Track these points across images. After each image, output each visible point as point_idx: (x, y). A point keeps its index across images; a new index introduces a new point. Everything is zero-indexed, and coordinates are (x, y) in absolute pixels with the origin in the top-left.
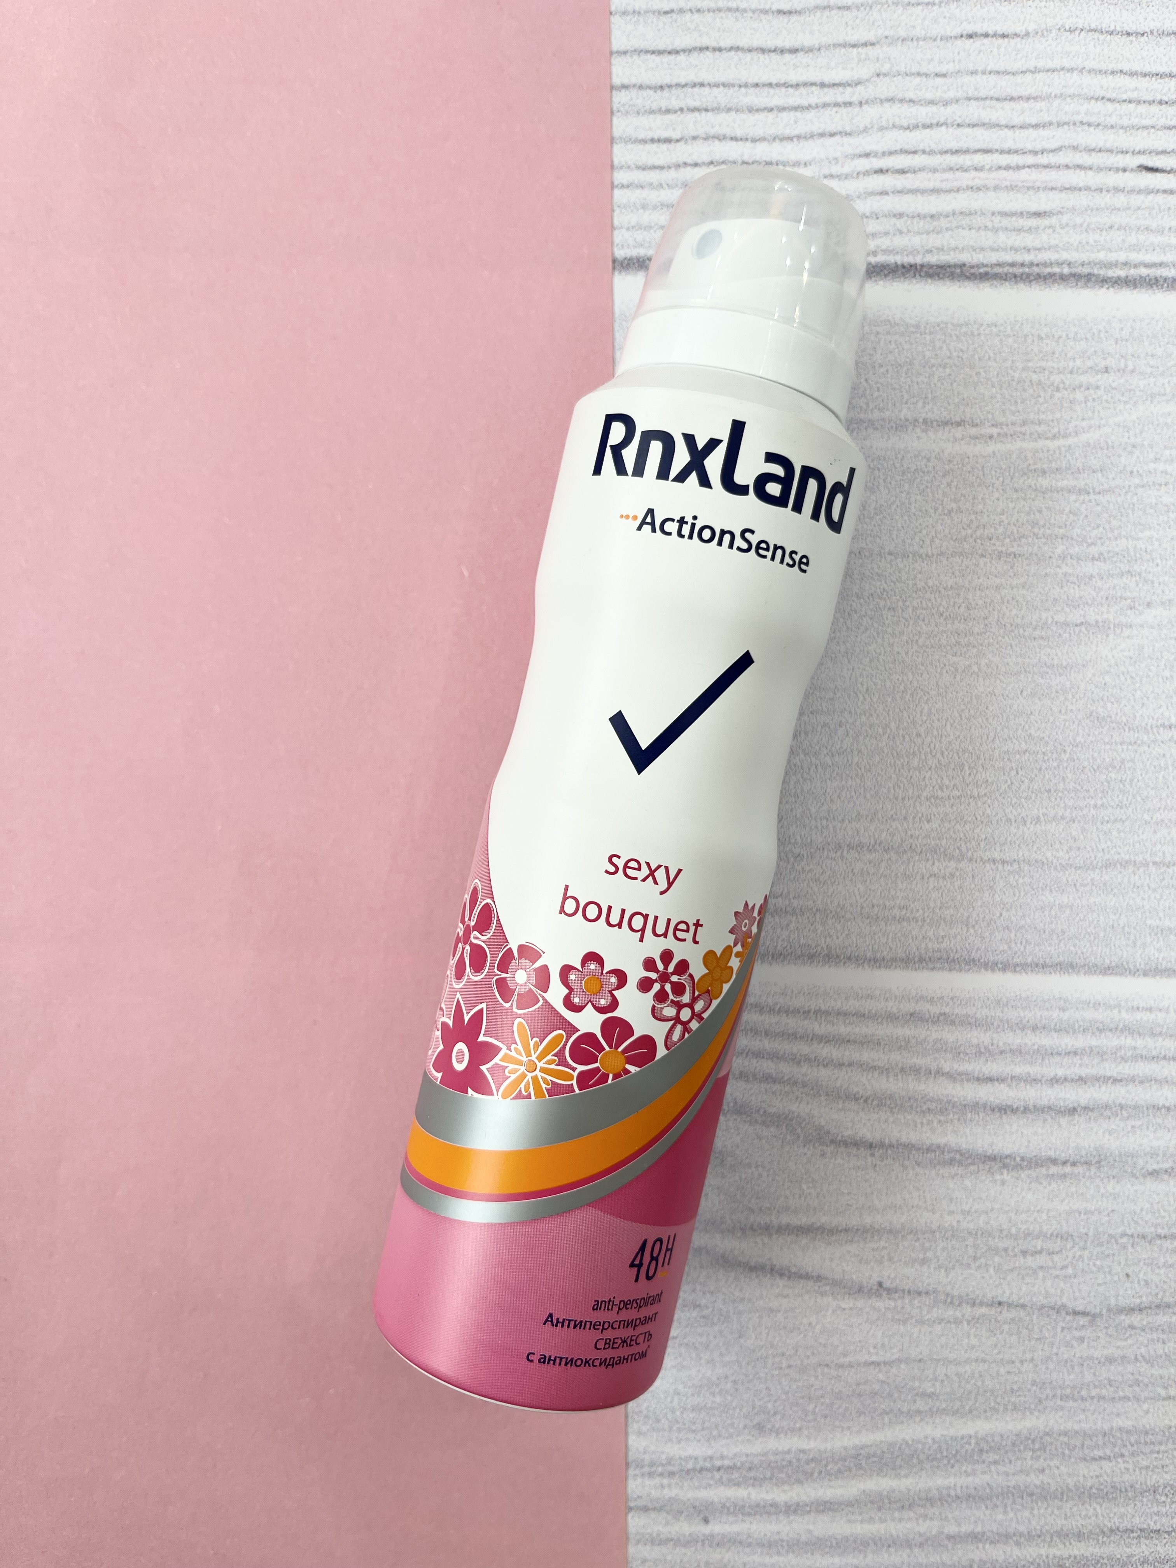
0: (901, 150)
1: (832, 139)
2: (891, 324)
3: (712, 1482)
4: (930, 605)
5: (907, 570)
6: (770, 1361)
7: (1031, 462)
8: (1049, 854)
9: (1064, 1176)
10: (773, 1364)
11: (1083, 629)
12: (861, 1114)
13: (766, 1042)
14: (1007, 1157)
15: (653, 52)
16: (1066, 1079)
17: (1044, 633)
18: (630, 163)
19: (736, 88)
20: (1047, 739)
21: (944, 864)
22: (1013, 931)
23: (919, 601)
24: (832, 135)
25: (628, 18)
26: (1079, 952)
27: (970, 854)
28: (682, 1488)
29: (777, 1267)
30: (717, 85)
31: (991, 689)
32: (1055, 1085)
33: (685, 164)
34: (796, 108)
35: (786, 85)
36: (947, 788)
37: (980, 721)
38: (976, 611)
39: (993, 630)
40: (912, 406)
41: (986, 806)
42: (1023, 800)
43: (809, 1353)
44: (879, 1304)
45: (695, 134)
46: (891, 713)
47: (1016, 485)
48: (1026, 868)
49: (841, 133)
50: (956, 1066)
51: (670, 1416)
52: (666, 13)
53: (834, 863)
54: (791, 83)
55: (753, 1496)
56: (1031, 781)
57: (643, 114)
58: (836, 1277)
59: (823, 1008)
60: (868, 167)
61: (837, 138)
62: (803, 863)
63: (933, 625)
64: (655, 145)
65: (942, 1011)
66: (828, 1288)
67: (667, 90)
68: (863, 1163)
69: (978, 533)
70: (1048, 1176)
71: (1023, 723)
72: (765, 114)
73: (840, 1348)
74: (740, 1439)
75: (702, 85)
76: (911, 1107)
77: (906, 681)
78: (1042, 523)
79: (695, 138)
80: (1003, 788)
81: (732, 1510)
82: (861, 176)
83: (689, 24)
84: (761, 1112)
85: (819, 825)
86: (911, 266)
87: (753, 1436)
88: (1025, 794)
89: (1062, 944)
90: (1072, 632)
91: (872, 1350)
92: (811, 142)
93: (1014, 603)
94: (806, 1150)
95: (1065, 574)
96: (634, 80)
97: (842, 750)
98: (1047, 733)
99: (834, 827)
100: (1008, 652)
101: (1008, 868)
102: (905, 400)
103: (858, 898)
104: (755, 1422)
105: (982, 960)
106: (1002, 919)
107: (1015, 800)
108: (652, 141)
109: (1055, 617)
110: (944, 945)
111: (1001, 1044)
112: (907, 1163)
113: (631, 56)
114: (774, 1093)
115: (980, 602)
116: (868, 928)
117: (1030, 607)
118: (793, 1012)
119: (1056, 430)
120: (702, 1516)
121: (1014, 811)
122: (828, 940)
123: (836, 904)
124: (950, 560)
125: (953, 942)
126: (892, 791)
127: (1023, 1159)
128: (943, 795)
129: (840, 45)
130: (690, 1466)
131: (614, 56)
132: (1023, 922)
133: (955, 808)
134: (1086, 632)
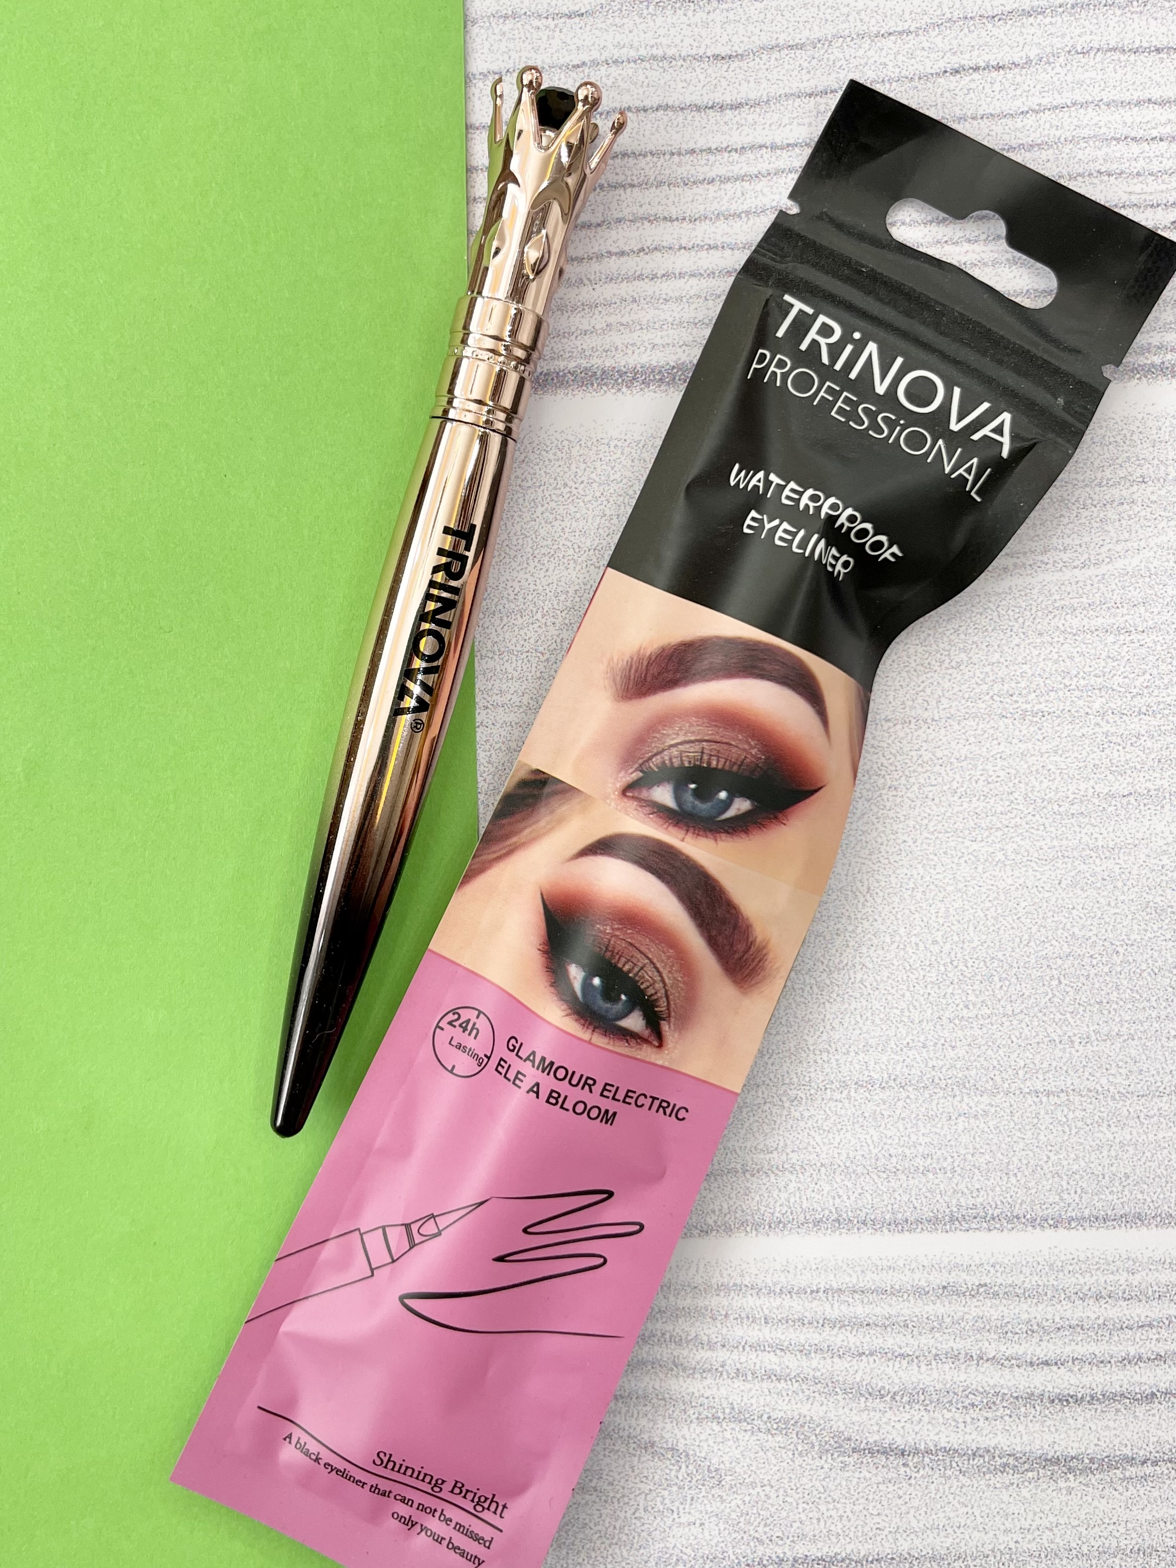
4: (940, 780)
7: (1058, 597)
8: (1104, 1081)
9: (1145, 1477)
11: (1133, 801)
12: (889, 1414)
13: (766, 1330)
14: (1073, 1458)
16: (1140, 1359)
17: (1084, 808)
20: (1094, 938)
21: (976, 1100)
22: (1065, 1177)
23: (926, 775)
26: (1149, 1200)
27: (1006, 1085)
31: (1021, 881)
32: (1128, 1367)
35: (729, 150)
36: (974, 1005)
37: (1011, 922)
38: (998, 784)
39: (1021, 807)
41: (1024, 1025)
42: (1068, 1015)
46: (899, 916)
47: (1039, 627)
48: (1077, 1098)
50: (1003, 1349)
53: (840, 1105)
56: (1077, 991)
59: (835, 1286)
62: (801, 1109)
63: (945, 804)
65: (982, 1283)
68: (895, 1475)
69: (996, 689)
70: (1123, 1480)
71: (1064, 921)
76: (950, 1402)
77: (915, 876)
78: (1074, 672)
80: (1043, 1001)
84: (765, 1417)
85: (818, 1058)
88: (1071, 1009)
89: (1126, 1192)
90: (1119, 805)
93: (1045, 772)
94: (823, 1462)
95: (1106, 734)
97: (841, 966)
98: (1095, 932)
99: (837, 1060)
100: (1040, 833)
101: (1053, 1099)
103: (872, 1147)
105: (1028, 1216)
106: (1050, 1163)
107: (1058, 1016)
109: (1097, 787)
110: (980, 1200)
111: (1057, 1319)
112: (949, 1473)
114: (779, 1394)
115: (1002, 774)
116: (885, 1183)
117: (1065, 777)
118: (798, 1293)
119: (1086, 556)
121: (1058, 1031)
122: (837, 1201)
123: (845, 1155)
124: (963, 724)
125: (991, 1193)
126: (907, 1013)
127: (1092, 1460)
128: (970, 1015)
129: (792, 95)
132: (1076, 1167)
133: (985, 1030)
134: (1136, 804)
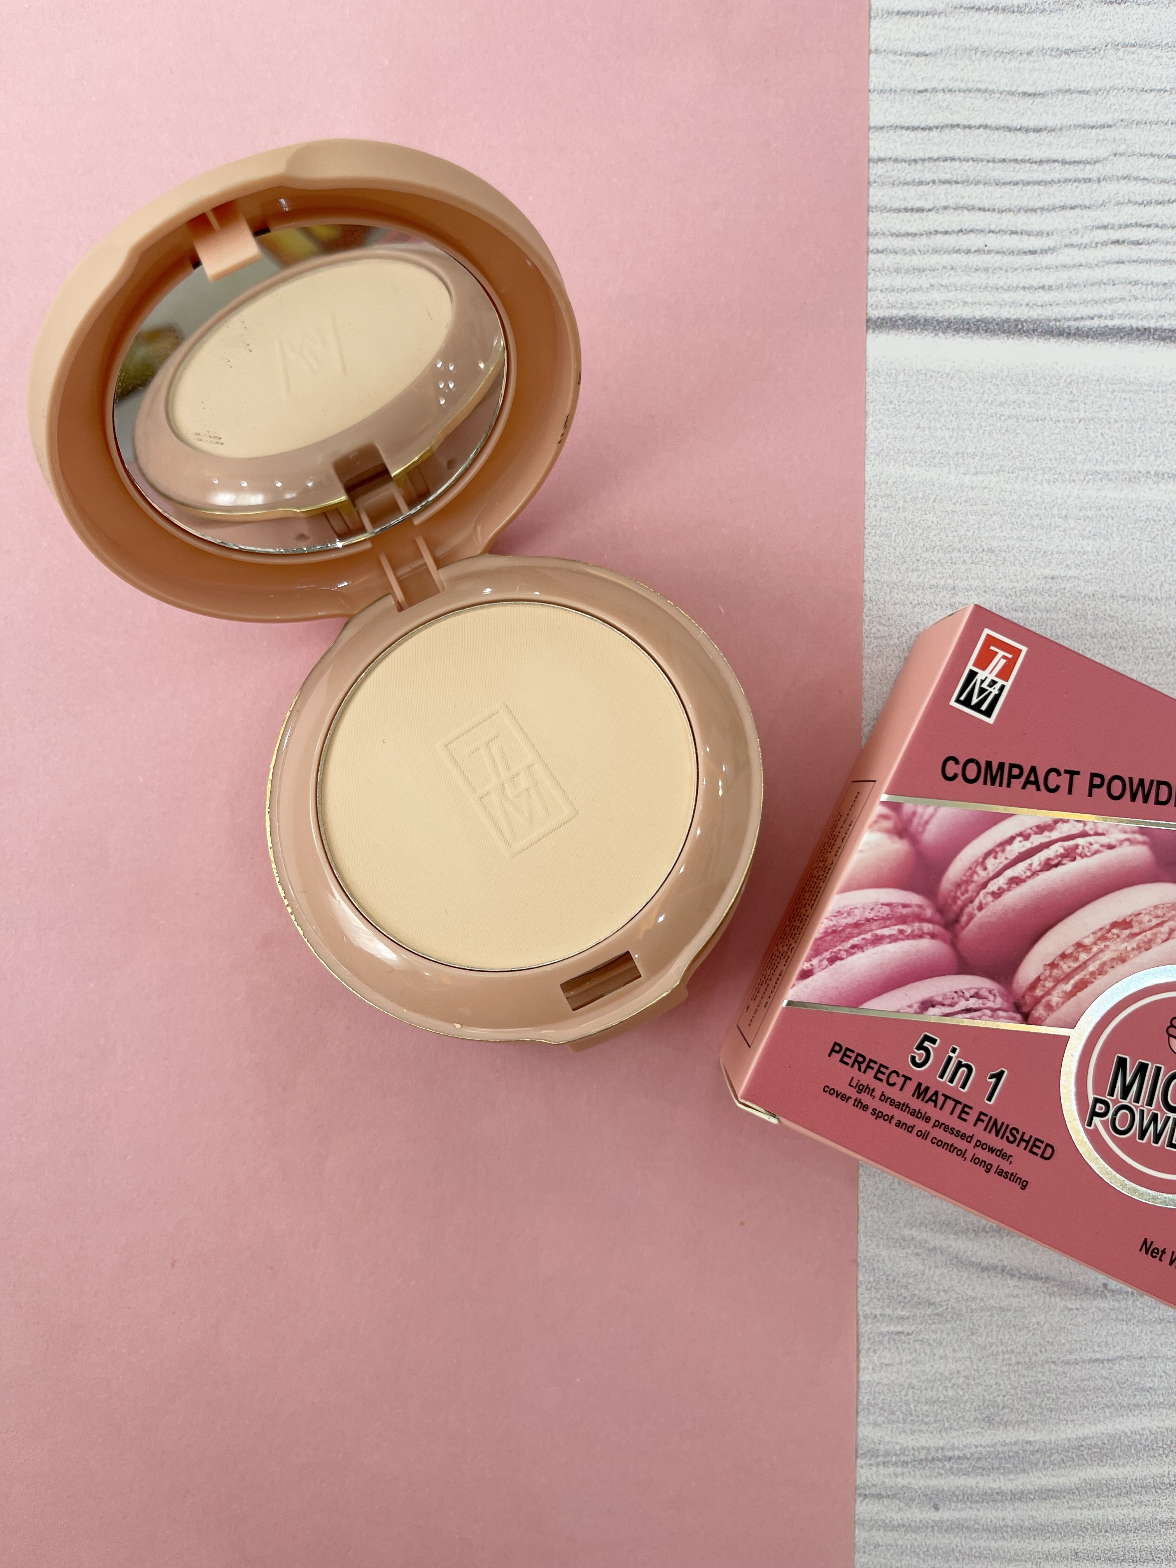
0: (1136, 223)
1: (1072, 211)
2: (1126, 382)
3: (942, 1472)
5: (1137, 612)
6: (1000, 1358)
10: (1003, 1360)
15: (908, 128)
18: (884, 230)
19: (984, 163)
24: (1072, 208)
25: (886, 95)
28: (914, 1477)
29: (1008, 1268)
30: (967, 160)
33: (937, 232)
34: (1039, 183)
40: (1145, 459)
43: (1037, 1350)
44: (1105, 1305)
45: (946, 204)
49: (1081, 206)
51: (904, 1408)
52: (920, 92)
54: (1034, 160)
55: (981, 1485)
57: (898, 185)
58: (1063, 1279)
60: (1105, 238)
61: (1078, 210)
64: (909, 214)
66: (1055, 1289)
67: (920, 163)
72: (1012, 187)
73: (1067, 1346)
74: (970, 1431)
75: (953, 159)
79: (945, 208)
81: (961, 1497)
82: (1099, 245)
83: (941, 103)
86: (1145, 329)
87: (983, 1428)
91: (1096, 1349)
92: (1053, 213)
96: (889, 154)
102: (1138, 454)
104: (985, 1415)
108: (906, 210)
113: (887, 131)
120: (932, 1504)
130: (922, 1456)
131: (871, 130)
